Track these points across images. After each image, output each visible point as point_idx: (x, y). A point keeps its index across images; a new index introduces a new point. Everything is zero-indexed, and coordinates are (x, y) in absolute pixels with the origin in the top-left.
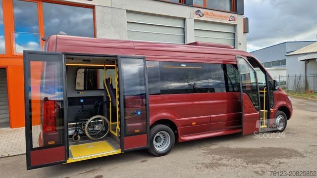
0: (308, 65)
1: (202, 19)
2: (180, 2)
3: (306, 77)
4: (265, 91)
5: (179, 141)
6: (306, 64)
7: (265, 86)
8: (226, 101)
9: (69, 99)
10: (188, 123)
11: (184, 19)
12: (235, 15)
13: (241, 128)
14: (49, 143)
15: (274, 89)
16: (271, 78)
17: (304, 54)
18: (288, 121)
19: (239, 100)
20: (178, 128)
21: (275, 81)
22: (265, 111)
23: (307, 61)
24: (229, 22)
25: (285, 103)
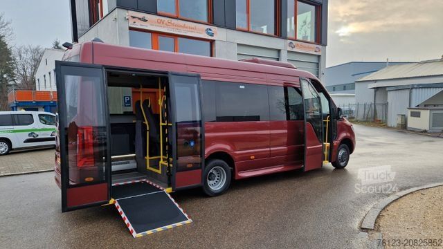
0: (378, 93)
1: (294, 50)
2: (275, 34)
3: (375, 106)
4: (328, 121)
5: (236, 179)
6: (375, 91)
7: (328, 115)
8: (286, 131)
9: (112, 125)
10: (246, 157)
11: (279, 51)
12: (320, 47)
13: (303, 163)
14: (87, 179)
15: (338, 118)
16: (335, 106)
17: (373, 80)
18: (351, 156)
19: (301, 131)
20: (235, 163)
21: (339, 109)
22: (327, 144)
23: (376, 89)
24: (315, 53)
25: (349, 135)
